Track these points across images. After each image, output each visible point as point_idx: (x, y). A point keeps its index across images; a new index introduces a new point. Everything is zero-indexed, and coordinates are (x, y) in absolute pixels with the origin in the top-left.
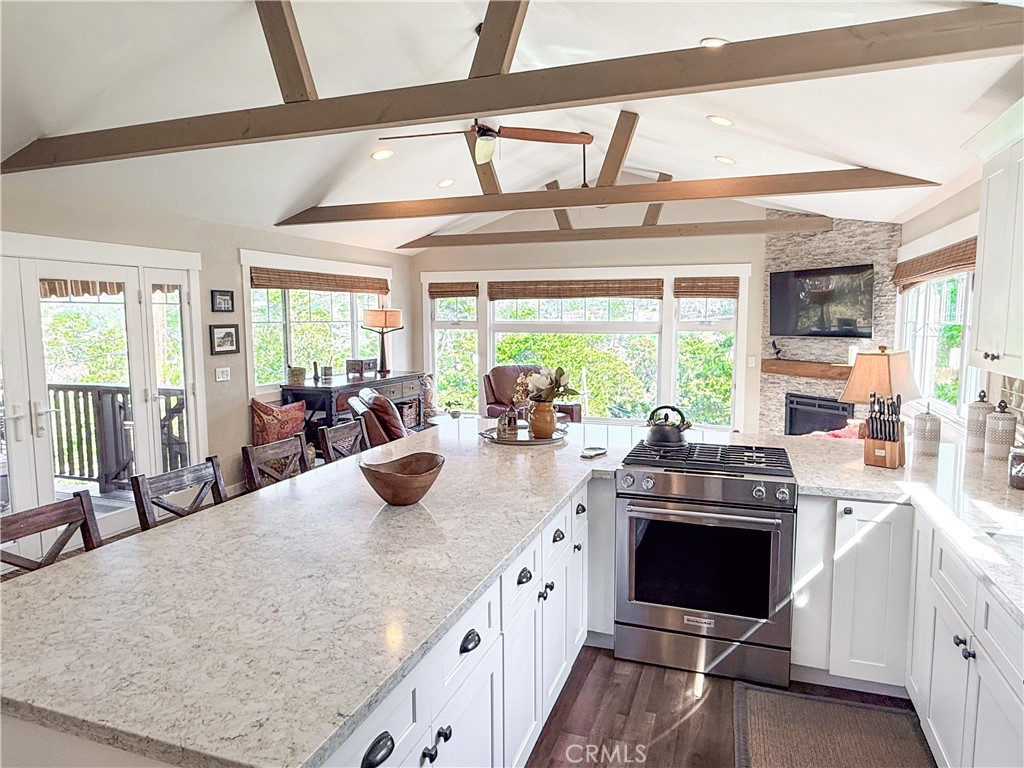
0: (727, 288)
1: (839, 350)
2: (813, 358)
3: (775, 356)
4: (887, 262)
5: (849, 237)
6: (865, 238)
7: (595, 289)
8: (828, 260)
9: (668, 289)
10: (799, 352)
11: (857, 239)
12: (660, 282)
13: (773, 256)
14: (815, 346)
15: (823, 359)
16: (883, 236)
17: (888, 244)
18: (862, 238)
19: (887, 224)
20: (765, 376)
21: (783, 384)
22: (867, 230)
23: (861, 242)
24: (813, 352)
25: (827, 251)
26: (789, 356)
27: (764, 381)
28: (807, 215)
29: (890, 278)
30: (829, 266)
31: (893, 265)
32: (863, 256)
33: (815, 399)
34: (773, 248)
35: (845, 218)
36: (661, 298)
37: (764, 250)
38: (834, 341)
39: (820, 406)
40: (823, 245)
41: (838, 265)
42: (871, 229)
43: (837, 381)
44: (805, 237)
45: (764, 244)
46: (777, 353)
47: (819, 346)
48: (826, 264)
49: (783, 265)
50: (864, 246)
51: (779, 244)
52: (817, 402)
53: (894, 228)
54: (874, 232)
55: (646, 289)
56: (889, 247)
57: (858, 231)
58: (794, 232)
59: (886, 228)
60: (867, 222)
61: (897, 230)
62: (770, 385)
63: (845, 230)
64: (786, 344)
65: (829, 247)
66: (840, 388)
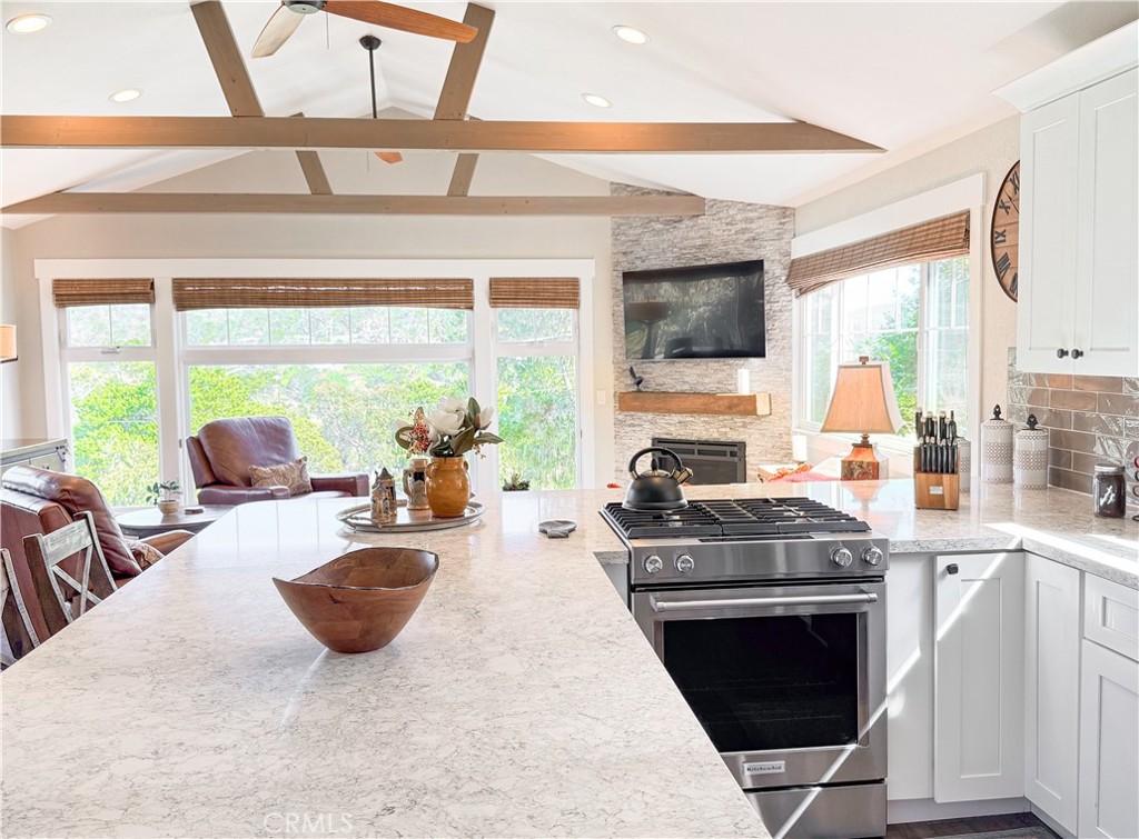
0: (562, 293)
1: (721, 375)
2: (686, 387)
3: (635, 388)
4: (778, 258)
5: (727, 224)
6: (748, 226)
7: (367, 293)
8: (701, 255)
9: (481, 293)
10: (668, 380)
11: (739, 227)
12: (468, 283)
13: (624, 248)
14: (688, 371)
15: (701, 389)
16: (771, 223)
17: (778, 234)
18: (744, 226)
19: (776, 208)
20: (621, 417)
21: (647, 425)
22: (750, 215)
23: (743, 231)
24: (686, 379)
25: (699, 242)
26: (652, 387)
27: (619, 423)
28: (668, 193)
29: (784, 278)
30: (702, 263)
31: (787, 261)
32: (747, 250)
33: (692, 443)
34: (623, 238)
35: (720, 198)
36: (471, 308)
37: (609, 240)
38: (714, 364)
39: (700, 452)
40: (692, 234)
41: (714, 262)
42: (756, 214)
43: (721, 417)
44: (667, 223)
45: (610, 232)
46: (638, 383)
47: (694, 371)
48: (698, 260)
49: (638, 262)
50: (747, 236)
51: (631, 232)
52: (696, 448)
53: (785, 213)
54: (760, 218)
55: (448, 293)
56: (779, 237)
57: (739, 217)
58: (653, 216)
59: (775, 212)
60: (750, 205)
61: (788, 216)
62: (628, 429)
63: (721, 215)
64: (649, 370)
65: (701, 237)
66: (725, 426)
